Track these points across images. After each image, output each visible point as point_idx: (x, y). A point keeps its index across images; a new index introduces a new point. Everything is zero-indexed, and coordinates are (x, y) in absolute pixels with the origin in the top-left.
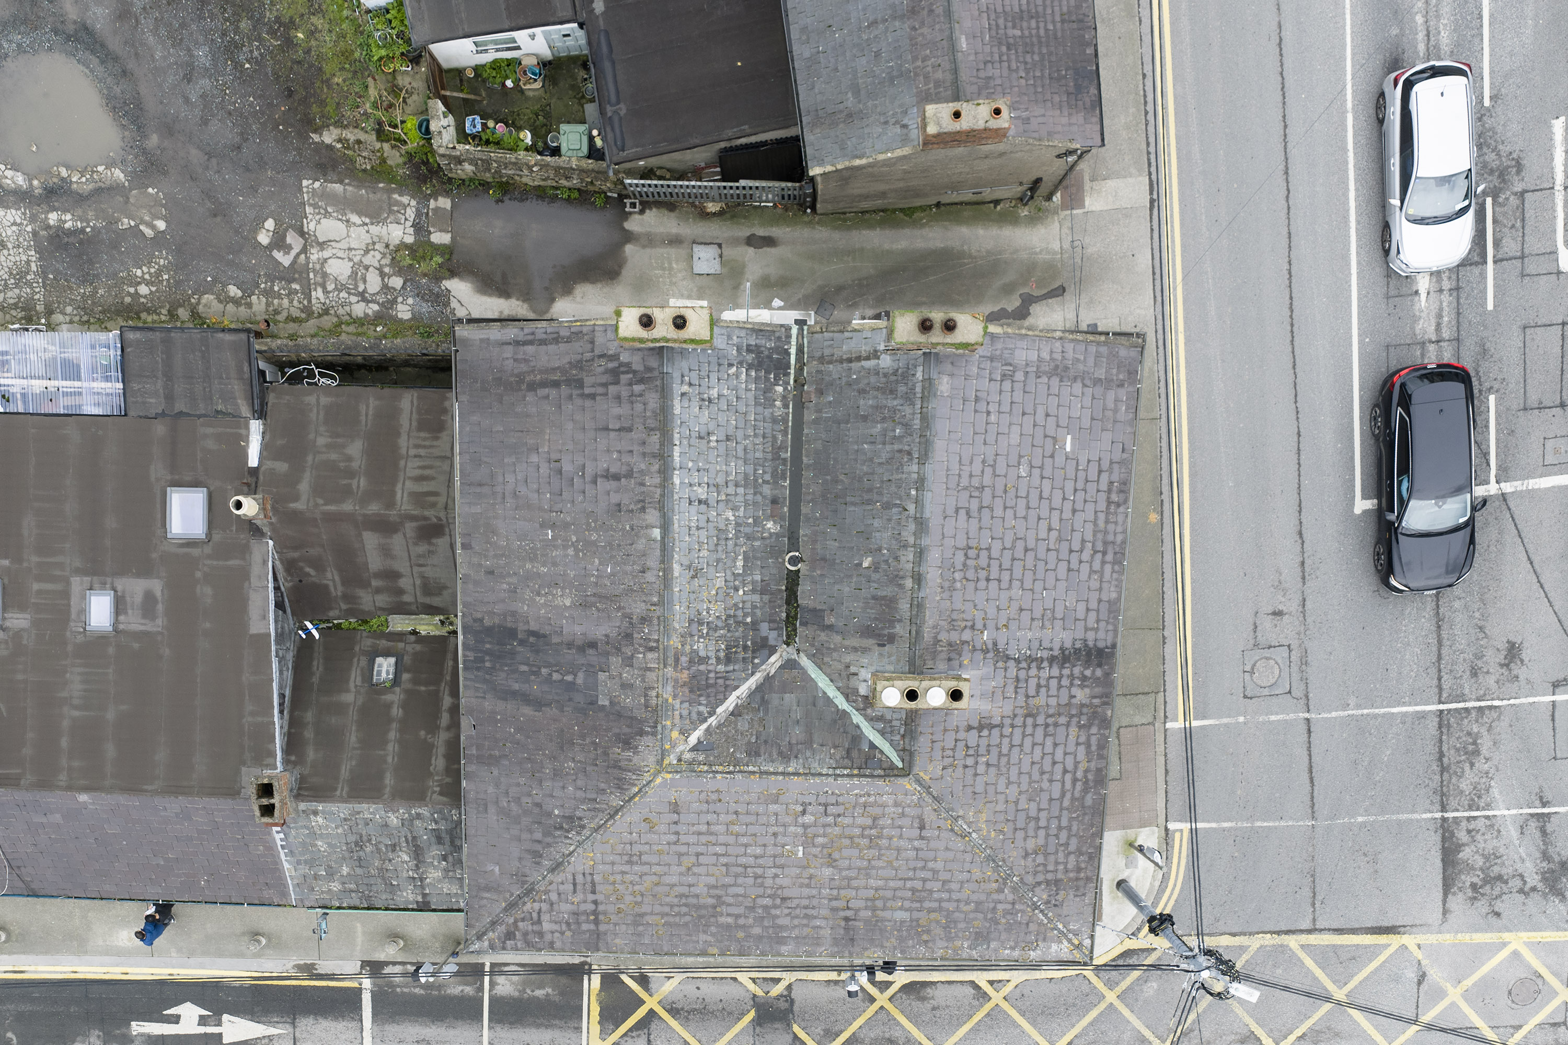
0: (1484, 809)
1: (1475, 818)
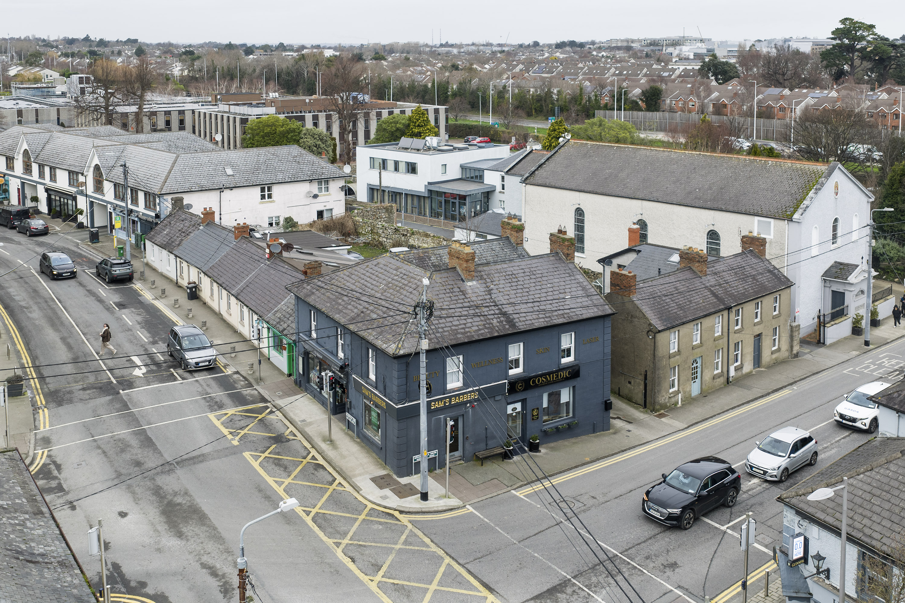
0: (592, 591)
1: (583, 590)
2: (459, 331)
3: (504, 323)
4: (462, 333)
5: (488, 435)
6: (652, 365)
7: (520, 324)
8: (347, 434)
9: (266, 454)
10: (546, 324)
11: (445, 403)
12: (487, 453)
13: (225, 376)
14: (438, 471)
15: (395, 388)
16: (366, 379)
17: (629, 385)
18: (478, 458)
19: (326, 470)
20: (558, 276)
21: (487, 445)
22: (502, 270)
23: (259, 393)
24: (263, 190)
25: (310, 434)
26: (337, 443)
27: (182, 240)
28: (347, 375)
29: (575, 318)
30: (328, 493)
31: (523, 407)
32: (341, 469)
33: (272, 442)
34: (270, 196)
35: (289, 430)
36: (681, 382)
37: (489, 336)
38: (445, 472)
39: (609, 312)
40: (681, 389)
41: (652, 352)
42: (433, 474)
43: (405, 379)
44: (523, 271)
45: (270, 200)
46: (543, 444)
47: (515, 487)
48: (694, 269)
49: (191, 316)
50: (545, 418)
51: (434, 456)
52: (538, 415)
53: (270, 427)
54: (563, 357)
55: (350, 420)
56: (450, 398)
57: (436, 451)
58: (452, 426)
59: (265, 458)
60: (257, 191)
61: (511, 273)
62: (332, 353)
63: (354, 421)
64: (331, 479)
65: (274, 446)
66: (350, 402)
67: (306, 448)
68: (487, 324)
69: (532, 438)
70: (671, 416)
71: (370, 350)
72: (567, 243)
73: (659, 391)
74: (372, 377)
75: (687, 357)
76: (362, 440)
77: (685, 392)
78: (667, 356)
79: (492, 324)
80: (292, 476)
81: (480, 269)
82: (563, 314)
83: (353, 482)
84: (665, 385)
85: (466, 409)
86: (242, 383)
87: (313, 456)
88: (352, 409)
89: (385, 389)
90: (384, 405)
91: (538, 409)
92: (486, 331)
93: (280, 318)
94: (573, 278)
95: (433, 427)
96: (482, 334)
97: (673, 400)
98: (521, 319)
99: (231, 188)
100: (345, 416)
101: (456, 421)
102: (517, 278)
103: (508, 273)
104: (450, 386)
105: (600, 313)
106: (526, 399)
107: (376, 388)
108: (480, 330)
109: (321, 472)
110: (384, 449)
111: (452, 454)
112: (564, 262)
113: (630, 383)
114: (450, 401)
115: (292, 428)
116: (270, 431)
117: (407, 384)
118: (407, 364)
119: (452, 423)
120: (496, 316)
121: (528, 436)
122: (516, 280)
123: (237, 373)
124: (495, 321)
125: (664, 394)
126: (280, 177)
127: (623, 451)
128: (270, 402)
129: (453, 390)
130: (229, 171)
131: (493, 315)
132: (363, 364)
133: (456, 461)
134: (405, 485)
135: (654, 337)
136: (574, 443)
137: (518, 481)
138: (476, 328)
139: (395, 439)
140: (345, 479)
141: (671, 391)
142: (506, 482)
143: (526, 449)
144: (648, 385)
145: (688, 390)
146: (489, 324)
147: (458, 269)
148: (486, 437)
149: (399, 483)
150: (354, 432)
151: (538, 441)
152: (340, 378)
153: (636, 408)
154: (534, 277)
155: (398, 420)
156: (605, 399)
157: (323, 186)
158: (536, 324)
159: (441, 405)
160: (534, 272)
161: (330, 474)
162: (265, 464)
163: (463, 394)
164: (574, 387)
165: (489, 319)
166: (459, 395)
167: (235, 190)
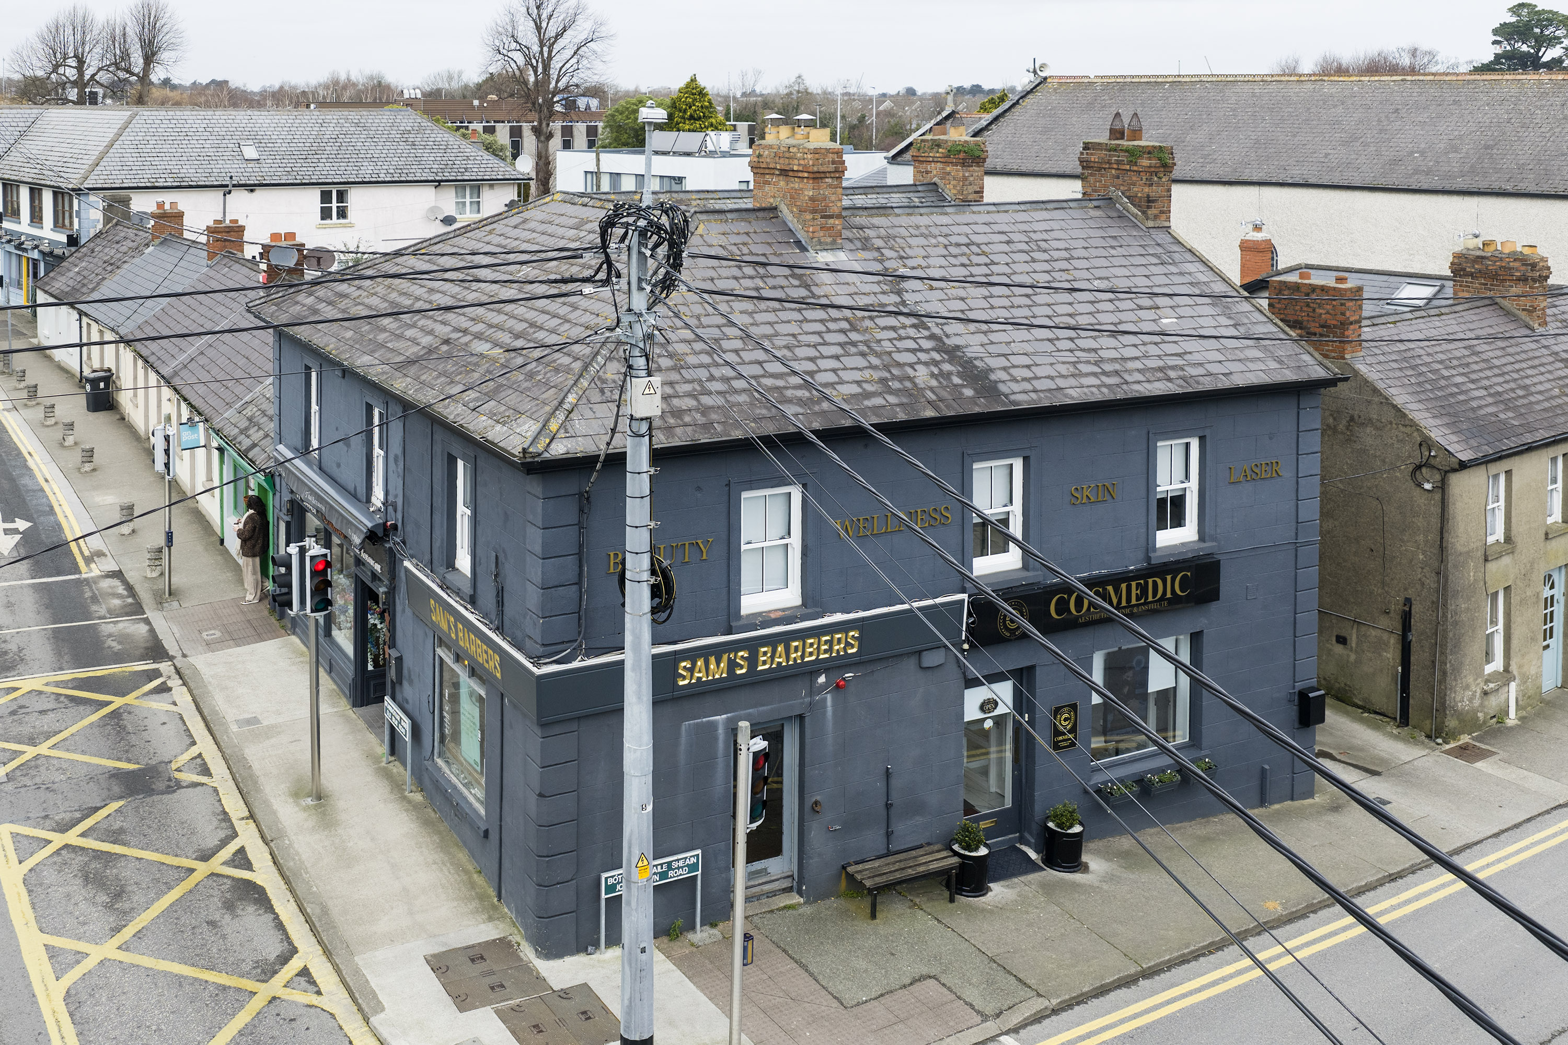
2: (789, 393)
3: (956, 380)
4: (800, 402)
5: (895, 799)
6: (1431, 582)
7: (1015, 387)
8: (386, 774)
9: (72, 837)
10: (1105, 395)
11: (732, 665)
12: (890, 869)
13: (79, 582)
14: (702, 935)
15: (533, 597)
16: (442, 570)
17: (1339, 649)
18: (855, 887)
19: (270, 908)
20: (1124, 262)
21: (889, 835)
22: (935, 231)
23: (152, 631)
24: (326, 197)
25: (256, 766)
26: (341, 804)
27: (104, 279)
28: (393, 563)
29: (1207, 384)
30: (243, 1018)
31: (1020, 701)
32: (325, 911)
33: (116, 789)
34: (342, 214)
35: (194, 751)
36: (1515, 643)
37: (901, 416)
38: (728, 940)
39: (1319, 373)
40: (1514, 668)
41: (1433, 536)
42: (680, 948)
43: (571, 561)
44: (1004, 238)
45: (342, 221)
46: (1092, 838)
47: (1015, 1019)
48: (1505, 303)
49: (70, 441)
50: (1097, 742)
51: (684, 874)
52: (1073, 730)
53: (133, 739)
54: (1162, 526)
55: (395, 723)
56: (752, 645)
57: (694, 855)
58: (759, 758)
59: (58, 852)
60: (313, 197)
61: (964, 240)
62: (353, 495)
63: (405, 727)
64: (273, 949)
65: (115, 805)
66: (399, 660)
67: (225, 817)
68: (894, 378)
69: (1055, 817)
70: (1502, 754)
71: (460, 464)
72: (1145, 162)
73: (1457, 670)
74: (464, 561)
75: (1532, 564)
76: (429, 798)
77: (1525, 679)
78: (1480, 554)
79: (910, 379)
80: (128, 933)
81: (858, 220)
82: (1160, 369)
83: (357, 972)
84: (1475, 649)
85: (811, 693)
86: (117, 602)
87: (242, 850)
88: (405, 683)
89: (500, 603)
90: (493, 664)
91: (1074, 707)
92: (892, 399)
93: (250, 419)
94: (1173, 269)
95: (682, 757)
96: (875, 409)
97: (1493, 703)
98: (1018, 373)
99: (251, 188)
100: (383, 710)
101: (775, 738)
102: (984, 253)
103: (954, 239)
104: (750, 604)
105: (1289, 376)
106: (1031, 669)
107: (473, 601)
108: (868, 395)
109: (250, 915)
110: (494, 836)
111: (758, 865)
112: (1135, 226)
113: (1342, 640)
114: (753, 661)
115: (205, 745)
116: (126, 754)
117: (579, 583)
118: (584, 502)
119: (760, 744)
120: (923, 357)
121: (1039, 809)
122: (983, 259)
123: (118, 575)
124: (922, 371)
125: (1470, 679)
126: (367, 171)
127: (1393, 878)
128: (171, 658)
129: (765, 620)
130: (250, 152)
131: (913, 351)
132: (437, 518)
133: (773, 894)
134: (565, 994)
135: (1442, 487)
136: (1206, 839)
137: (1023, 993)
138: (855, 389)
139: (533, 799)
140: (328, 953)
141: (1489, 669)
142: (972, 995)
143: (1033, 855)
144: (1414, 647)
145: (1533, 671)
146: (901, 379)
147: (786, 212)
148: (888, 806)
149: (540, 980)
150: (404, 764)
151: (1077, 829)
152: (374, 576)
153: (1376, 727)
154: (1046, 256)
155: (543, 725)
156: (1299, 686)
157: (468, 200)
158: (1071, 392)
159: (718, 671)
160: (1043, 244)
161: (280, 926)
162: (49, 875)
163: (802, 635)
164: (1196, 638)
165: (899, 365)
166: (786, 638)
167: (260, 193)
